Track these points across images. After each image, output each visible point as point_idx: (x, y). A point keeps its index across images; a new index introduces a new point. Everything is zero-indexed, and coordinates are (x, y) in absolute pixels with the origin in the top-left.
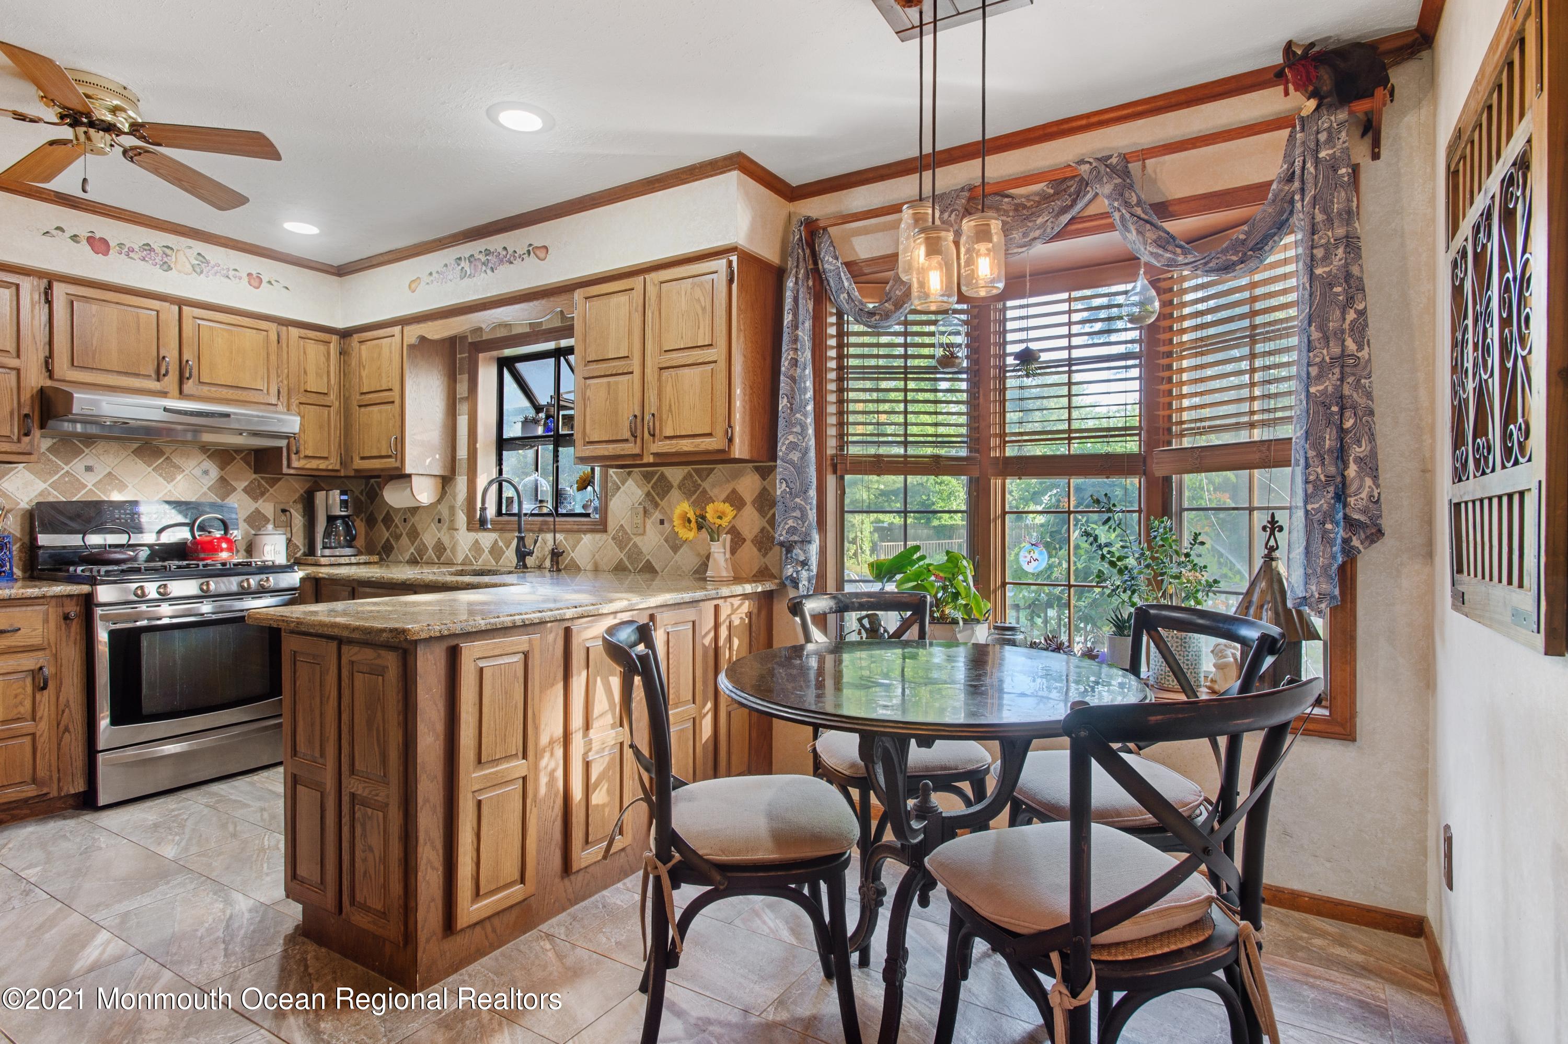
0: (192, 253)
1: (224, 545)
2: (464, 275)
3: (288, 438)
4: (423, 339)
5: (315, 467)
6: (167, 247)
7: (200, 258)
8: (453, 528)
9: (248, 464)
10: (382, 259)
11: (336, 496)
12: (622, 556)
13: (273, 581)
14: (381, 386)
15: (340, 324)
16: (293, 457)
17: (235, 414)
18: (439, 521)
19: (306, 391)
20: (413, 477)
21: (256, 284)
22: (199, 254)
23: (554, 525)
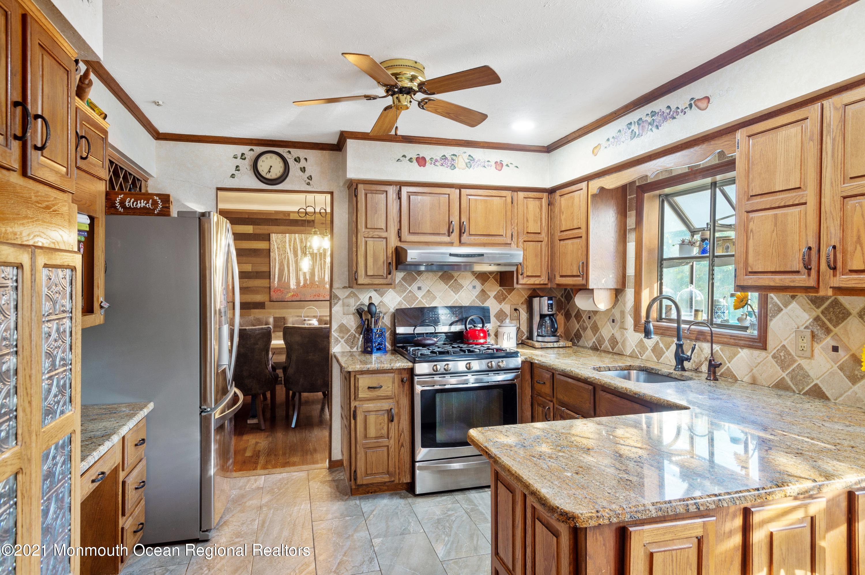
0: (466, 156)
1: (482, 335)
2: (634, 135)
3: (517, 265)
4: (602, 189)
5: (532, 283)
6: (454, 155)
7: (470, 158)
8: (623, 328)
9: (497, 281)
10: (574, 136)
11: (545, 301)
12: (784, 375)
13: (505, 363)
14: (573, 226)
15: (548, 184)
16: (520, 277)
17: (487, 254)
18: (613, 321)
19: (527, 233)
20: (594, 290)
21: (500, 168)
22: (470, 156)
23: (712, 336)
